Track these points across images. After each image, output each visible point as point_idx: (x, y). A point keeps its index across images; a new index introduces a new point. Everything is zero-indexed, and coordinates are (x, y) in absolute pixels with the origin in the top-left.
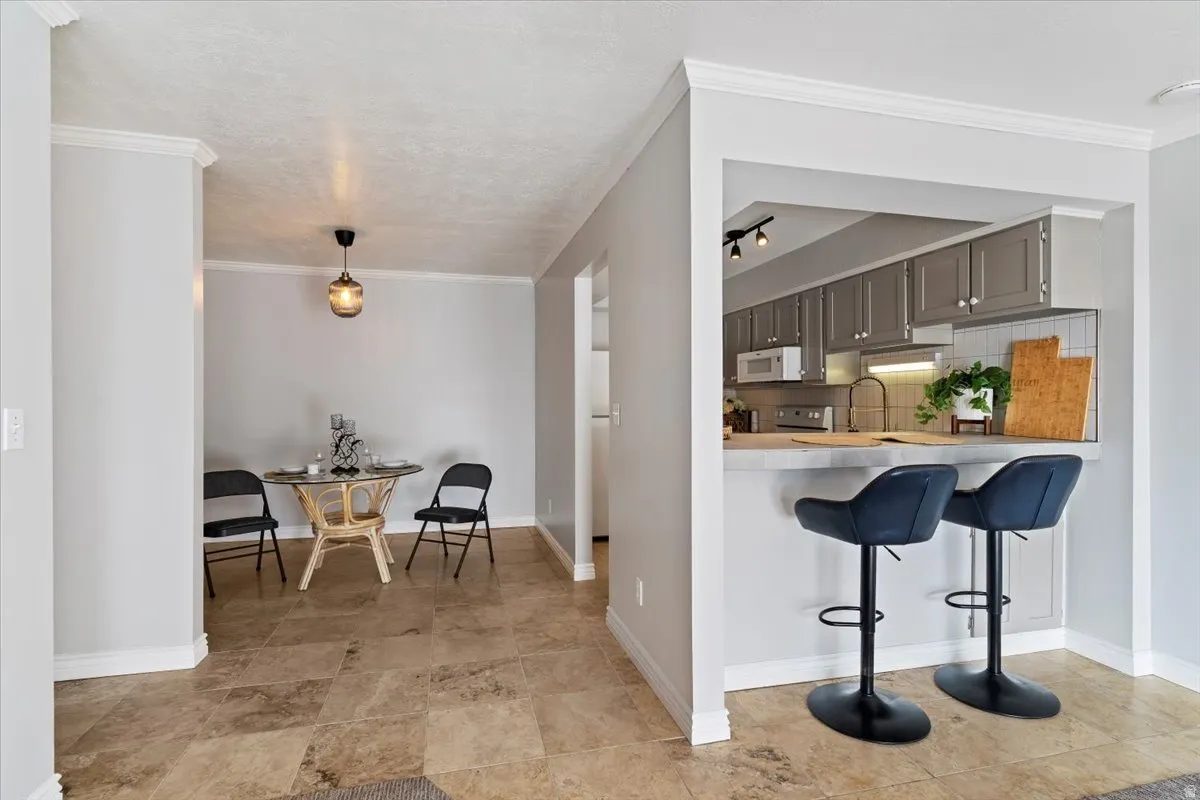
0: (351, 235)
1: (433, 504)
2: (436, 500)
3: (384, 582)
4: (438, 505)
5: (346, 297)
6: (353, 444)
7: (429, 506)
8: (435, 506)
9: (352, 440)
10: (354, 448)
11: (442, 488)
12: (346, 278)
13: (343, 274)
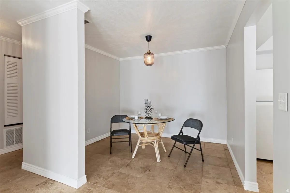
0: (150, 37)
1: (180, 133)
2: (181, 131)
3: (158, 162)
4: (182, 134)
5: (149, 59)
6: (151, 109)
7: (178, 134)
8: (181, 134)
9: (150, 108)
10: (151, 110)
11: (184, 127)
12: (149, 52)
13: (148, 51)
